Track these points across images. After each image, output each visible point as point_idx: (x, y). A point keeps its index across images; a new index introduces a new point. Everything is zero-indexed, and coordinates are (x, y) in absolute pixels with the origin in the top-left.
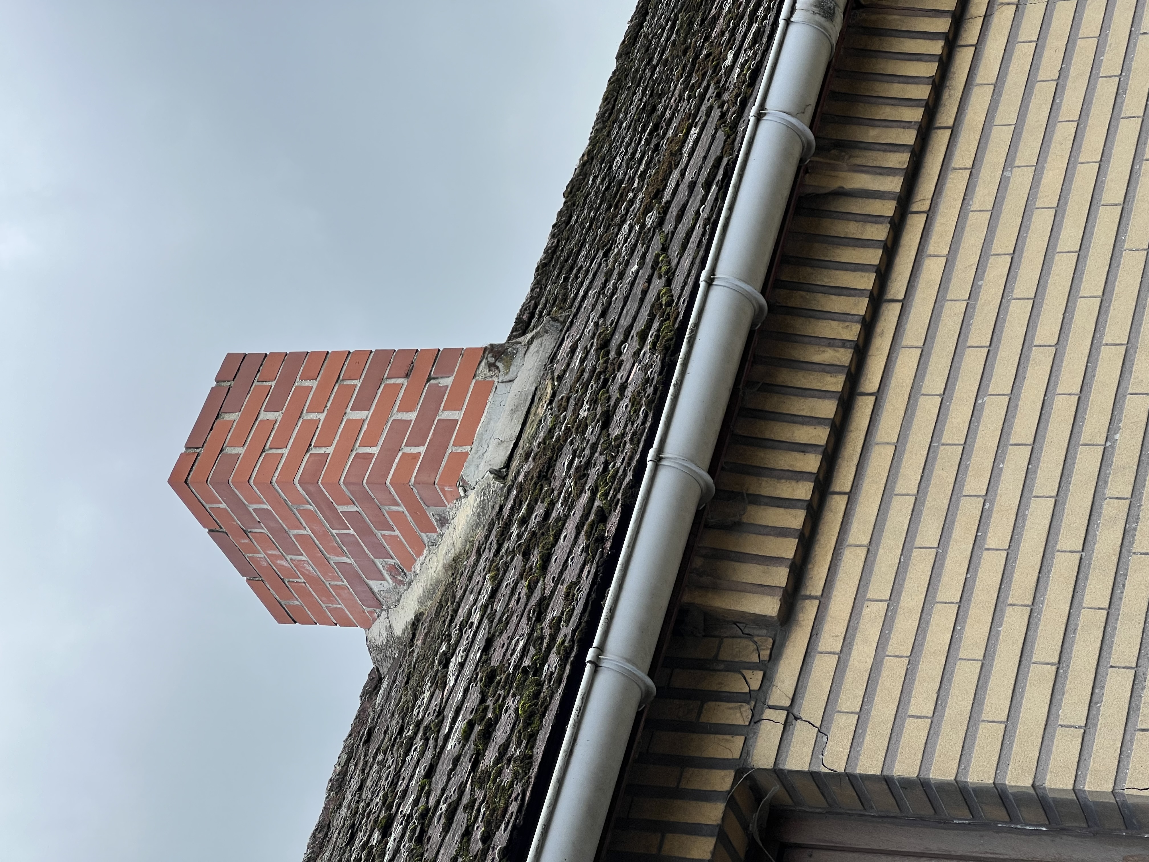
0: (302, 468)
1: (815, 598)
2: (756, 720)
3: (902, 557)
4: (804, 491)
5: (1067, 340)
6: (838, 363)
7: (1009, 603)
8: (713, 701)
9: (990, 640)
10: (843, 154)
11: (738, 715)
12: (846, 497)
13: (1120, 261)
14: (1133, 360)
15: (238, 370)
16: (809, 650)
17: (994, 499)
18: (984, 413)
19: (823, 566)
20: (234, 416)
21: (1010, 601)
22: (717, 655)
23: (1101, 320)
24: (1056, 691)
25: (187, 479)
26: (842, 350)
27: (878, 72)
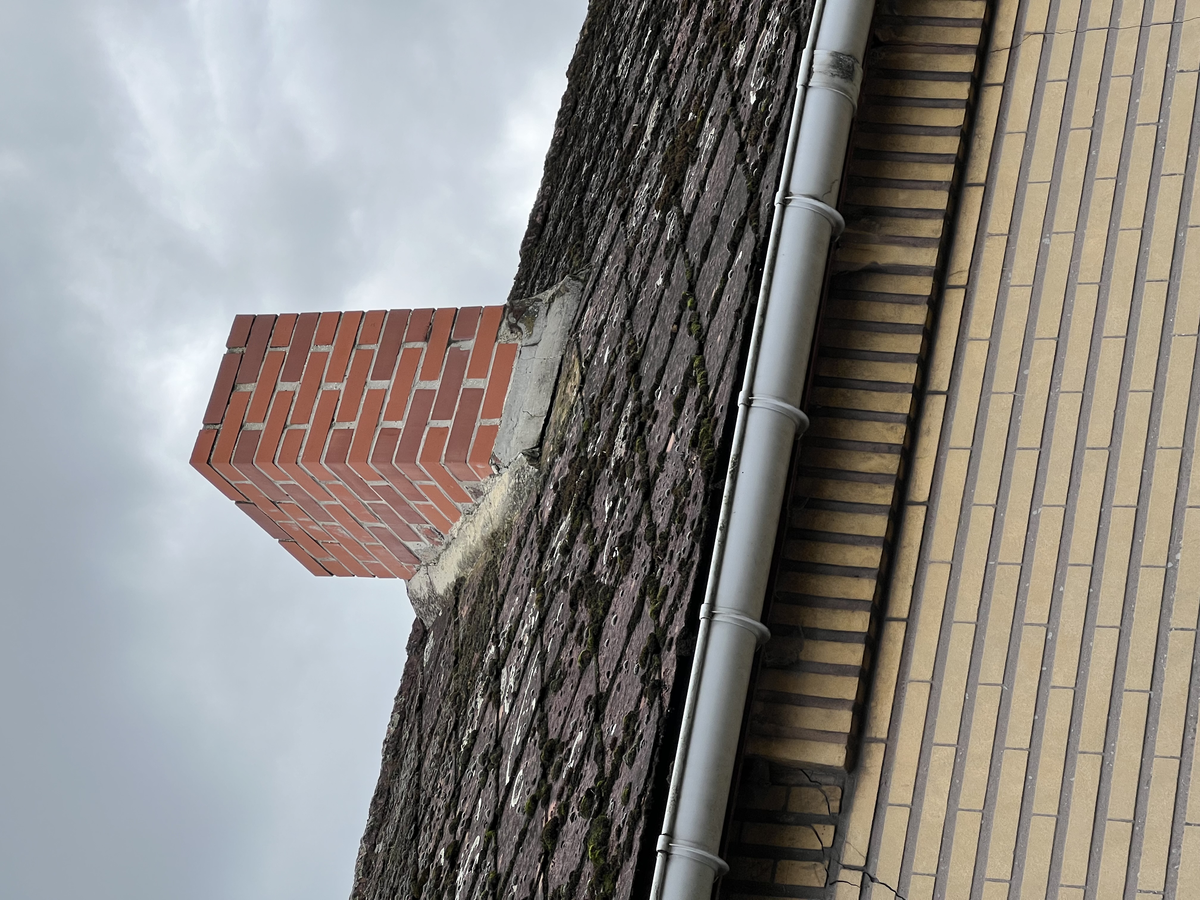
0: (327, 446)
1: (881, 741)
2: (831, 882)
3: (967, 695)
4: (861, 623)
5: (1120, 442)
6: (885, 472)
7: (1080, 750)
8: (786, 859)
9: (1063, 792)
10: (874, 223)
11: (813, 875)
12: (904, 624)
13: (1169, 348)
14: (1190, 466)
15: (249, 334)
16: (879, 801)
17: (1057, 628)
18: (1040, 527)
19: (886, 704)
20: (251, 387)
21: (1080, 749)
22: (785, 807)
23: (1153, 418)
24: (1133, 850)
25: (209, 459)
26: (888, 456)
27: (903, 123)
